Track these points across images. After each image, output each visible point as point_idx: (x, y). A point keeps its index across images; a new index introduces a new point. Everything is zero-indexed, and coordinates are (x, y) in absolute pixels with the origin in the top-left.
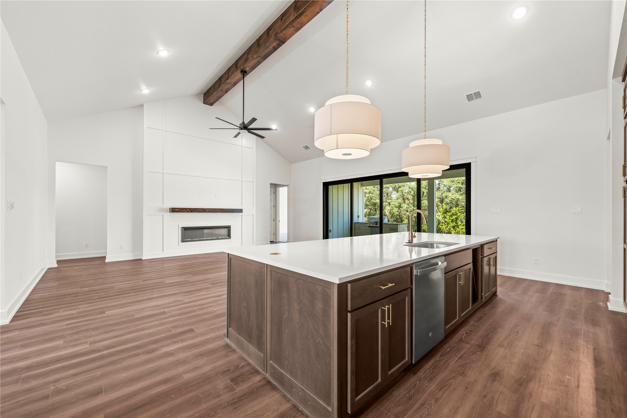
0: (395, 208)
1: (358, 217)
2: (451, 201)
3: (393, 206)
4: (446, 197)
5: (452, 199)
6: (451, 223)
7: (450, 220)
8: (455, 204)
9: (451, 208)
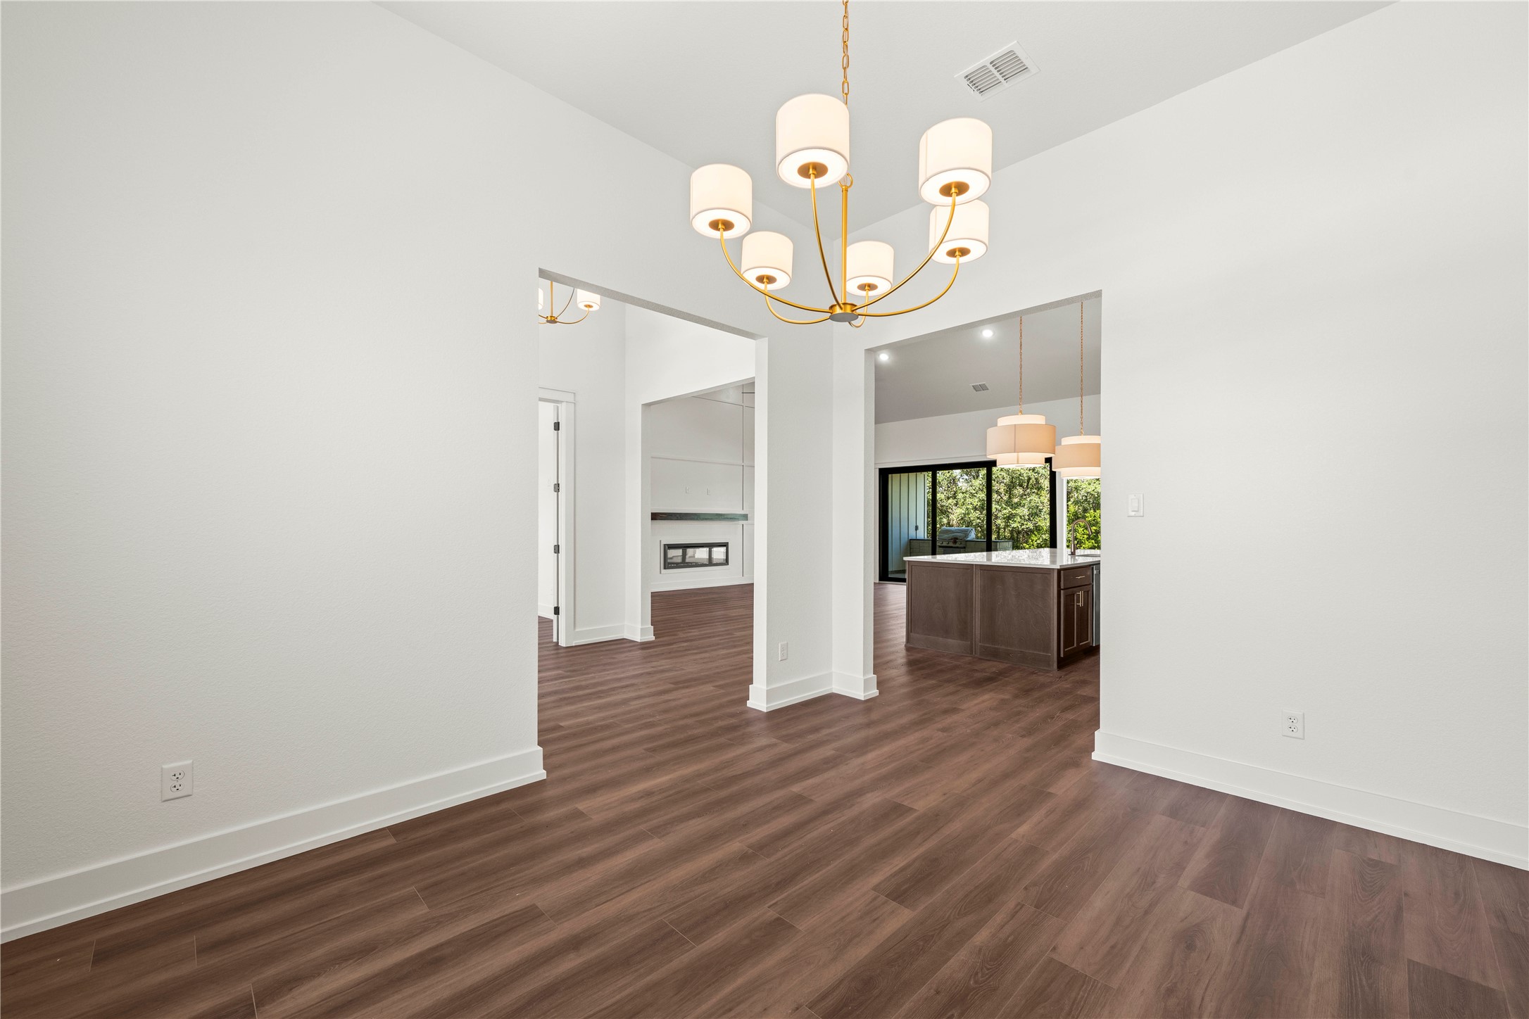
0: (972, 511)
1: (917, 528)
2: (1086, 497)
3: (970, 507)
4: (1076, 488)
5: (1088, 493)
6: (1087, 542)
7: (1086, 536)
8: (1093, 503)
9: (1085, 510)
